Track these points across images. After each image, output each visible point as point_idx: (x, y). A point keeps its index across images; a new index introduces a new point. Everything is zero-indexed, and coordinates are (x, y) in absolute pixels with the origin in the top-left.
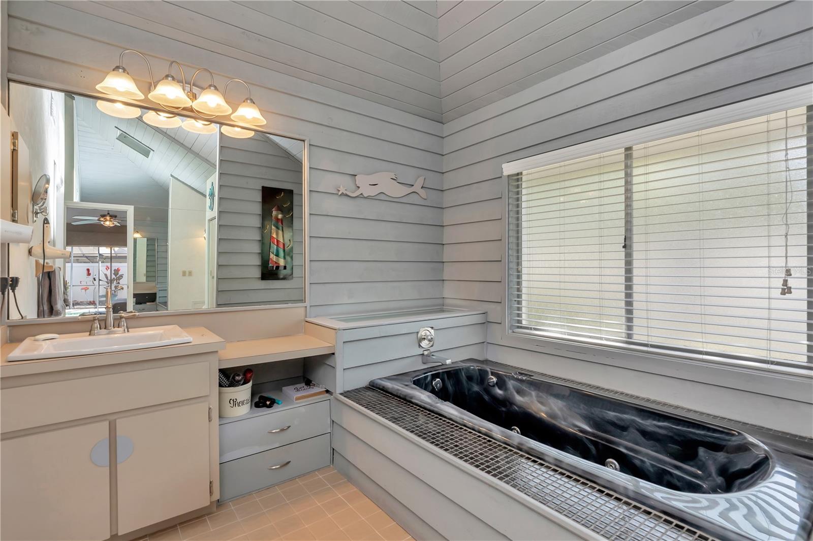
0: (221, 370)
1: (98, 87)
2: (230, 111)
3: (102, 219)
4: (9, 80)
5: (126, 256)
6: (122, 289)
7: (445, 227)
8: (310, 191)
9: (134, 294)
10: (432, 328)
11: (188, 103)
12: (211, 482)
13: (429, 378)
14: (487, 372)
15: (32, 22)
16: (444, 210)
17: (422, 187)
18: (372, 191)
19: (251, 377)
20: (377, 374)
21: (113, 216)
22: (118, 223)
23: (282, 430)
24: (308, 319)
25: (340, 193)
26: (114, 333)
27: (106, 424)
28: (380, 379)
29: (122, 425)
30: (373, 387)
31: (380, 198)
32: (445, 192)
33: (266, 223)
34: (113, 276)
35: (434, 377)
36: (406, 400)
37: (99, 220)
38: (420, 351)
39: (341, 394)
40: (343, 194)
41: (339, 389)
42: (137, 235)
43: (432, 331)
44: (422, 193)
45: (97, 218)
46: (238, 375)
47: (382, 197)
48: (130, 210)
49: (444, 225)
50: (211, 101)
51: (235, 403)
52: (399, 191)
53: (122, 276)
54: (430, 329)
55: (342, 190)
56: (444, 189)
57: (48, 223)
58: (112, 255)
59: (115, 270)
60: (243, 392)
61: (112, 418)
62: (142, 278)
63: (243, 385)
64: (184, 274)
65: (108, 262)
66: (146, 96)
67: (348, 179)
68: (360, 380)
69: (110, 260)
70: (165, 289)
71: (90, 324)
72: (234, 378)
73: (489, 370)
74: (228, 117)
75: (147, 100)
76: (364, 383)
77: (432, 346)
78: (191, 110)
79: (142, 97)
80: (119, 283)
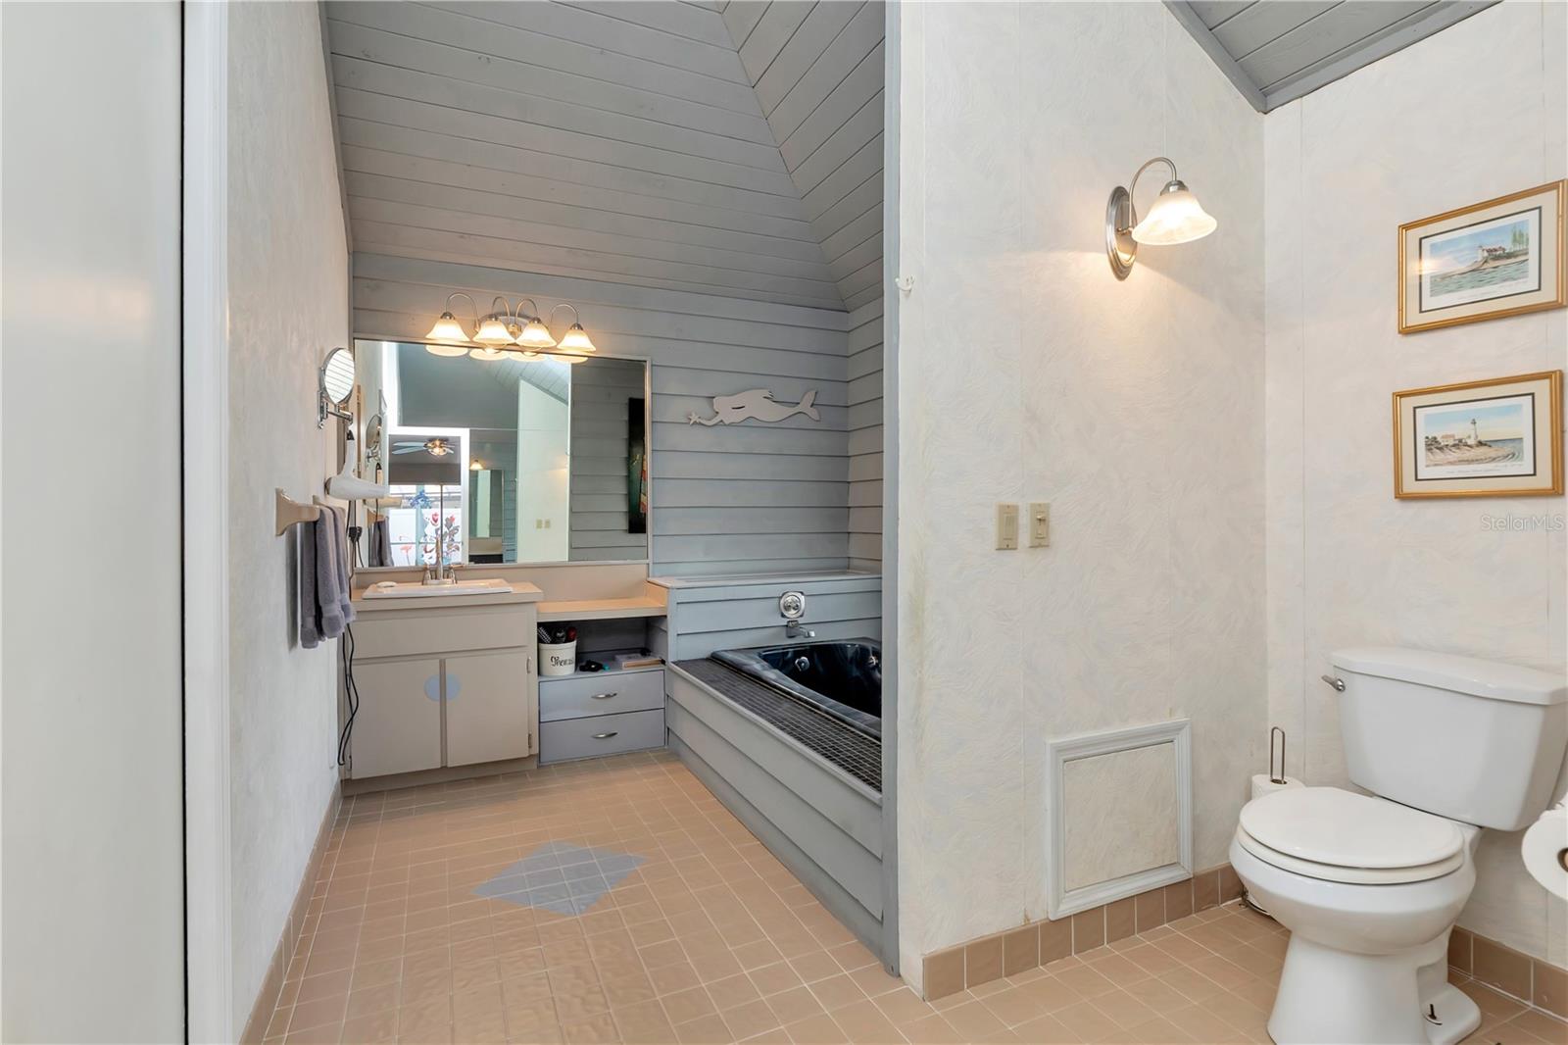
0: (540, 625)
1: (428, 336)
2: (554, 344)
3: (430, 445)
4: (354, 339)
5: (460, 497)
6: (458, 549)
7: (852, 458)
8: (653, 422)
9: (470, 556)
10: (802, 593)
11: (512, 340)
12: (530, 735)
13: (790, 655)
14: (868, 650)
15: (372, 279)
16: (850, 434)
17: (812, 405)
18: (738, 416)
19: (574, 635)
20: (721, 645)
21: (444, 440)
22: (451, 449)
23: (608, 696)
24: (650, 579)
25: (692, 422)
26: (444, 583)
27: (436, 662)
28: (726, 651)
29: (452, 665)
30: (715, 659)
31: (750, 424)
32: (851, 410)
33: (635, 450)
34: (445, 529)
35: (798, 654)
36: (756, 678)
37: (426, 446)
38: (784, 622)
39: (674, 663)
40: (695, 423)
41: (671, 658)
42: (477, 466)
43: (802, 598)
44: (813, 413)
45: (423, 444)
46: (560, 632)
47: (752, 423)
48: (463, 434)
49: (850, 454)
50: (535, 335)
51: (557, 661)
52: (774, 413)
53: (456, 529)
54: (799, 595)
55: (694, 418)
56: (850, 404)
57: (380, 468)
58: (444, 495)
59: (447, 520)
60: (567, 650)
61: (443, 656)
62: (484, 531)
63: (565, 642)
64: (539, 524)
65: (437, 507)
66: (471, 339)
67: (704, 403)
68: (703, 648)
69: (439, 503)
70: (512, 548)
71: (422, 574)
72: (555, 634)
73: (870, 649)
74: (555, 348)
75: (472, 342)
76: (705, 653)
77: (801, 616)
78: (515, 344)
79: (468, 340)
80: (453, 540)
